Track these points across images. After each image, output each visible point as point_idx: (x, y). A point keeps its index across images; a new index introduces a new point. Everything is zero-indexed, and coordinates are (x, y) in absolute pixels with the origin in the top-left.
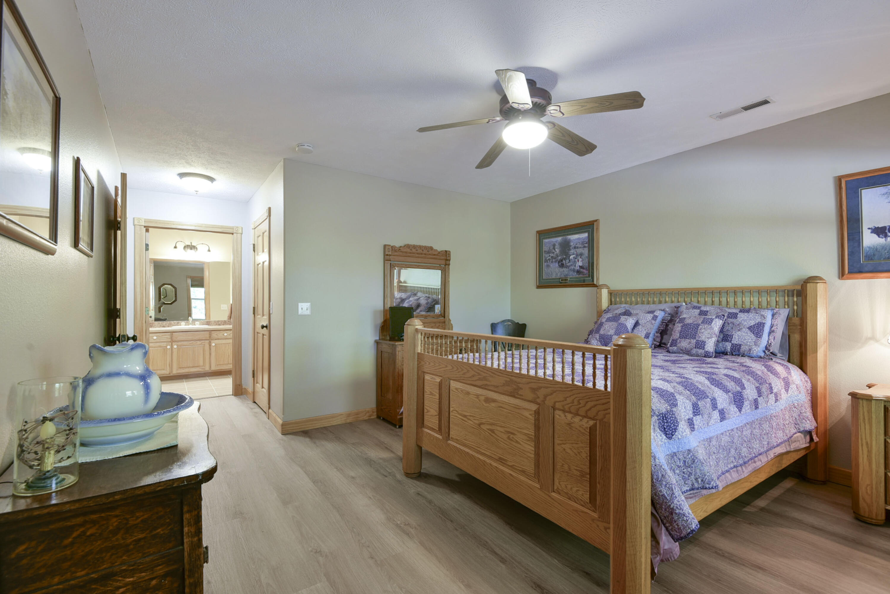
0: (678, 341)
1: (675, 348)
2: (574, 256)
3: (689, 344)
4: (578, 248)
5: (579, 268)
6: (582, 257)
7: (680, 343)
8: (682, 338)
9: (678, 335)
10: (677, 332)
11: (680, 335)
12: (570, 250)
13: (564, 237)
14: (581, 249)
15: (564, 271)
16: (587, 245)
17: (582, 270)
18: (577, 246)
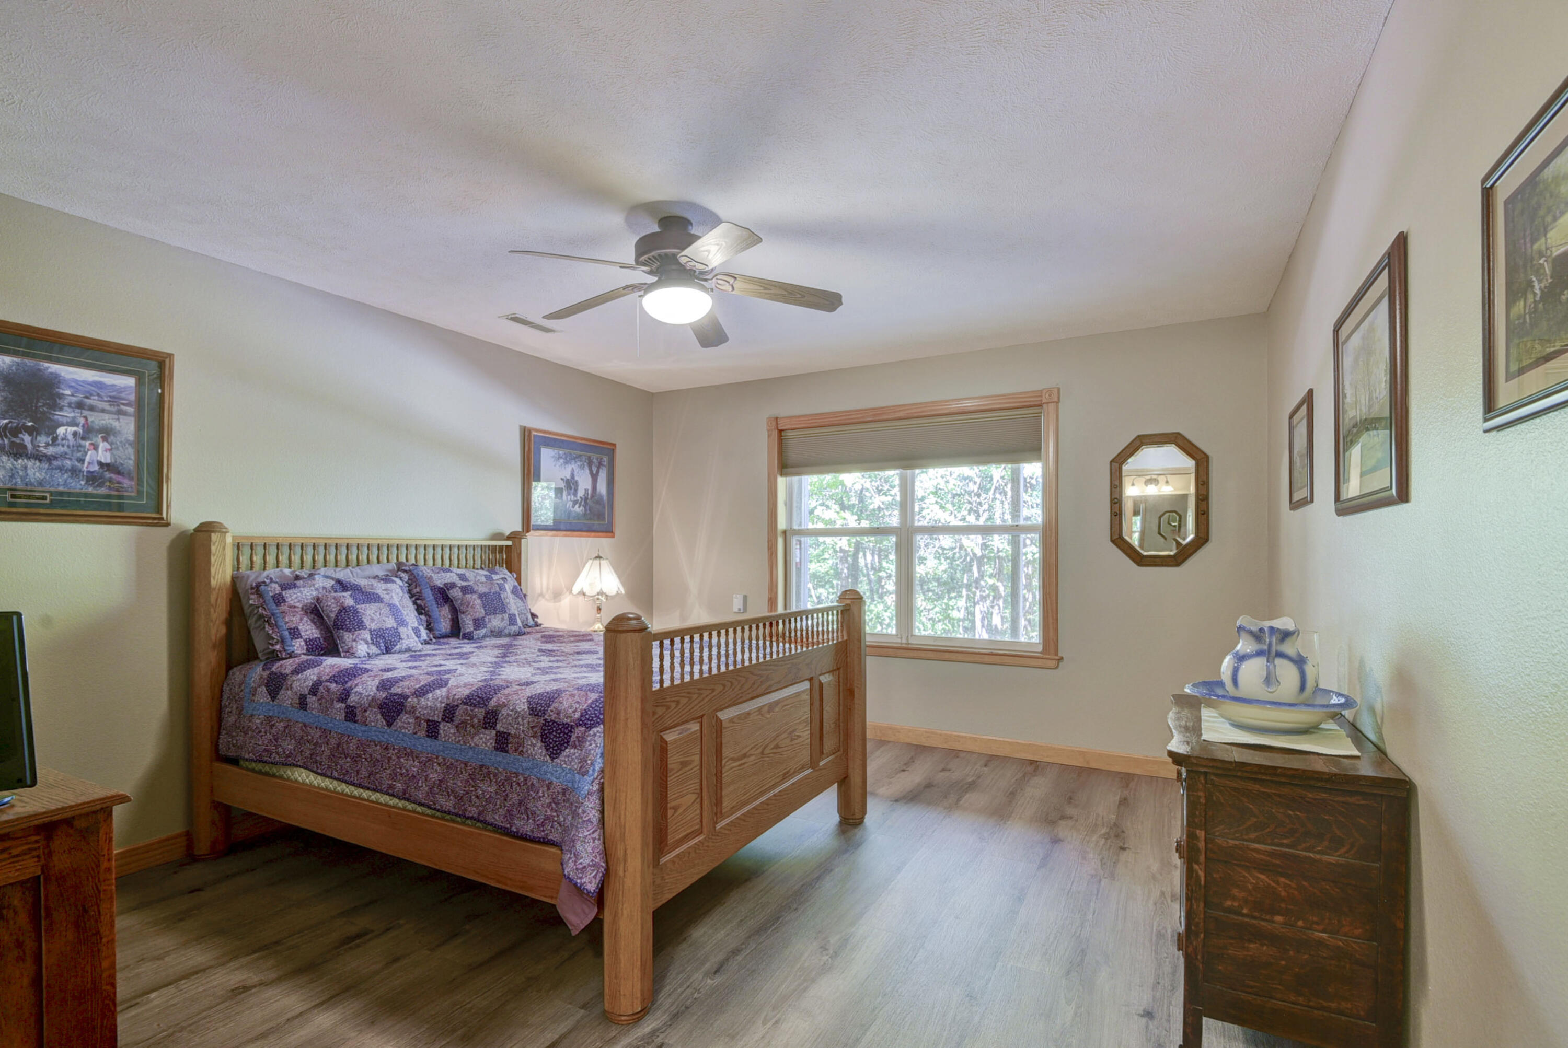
0: (487, 620)
1: (484, 631)
2: (75, 429)
3: (502, 621)
4: (92, 408)
5: (96, 468)
6: (111, 438)
7: (490, 621)
8: (490, 614)
9: (482, 610)
10: (478, 607)
11: (485, 610)
12: (55, 406)
13: (29, 362)
14: (106, 416)
15: (26, 468)
16: (131, 410)
17: (108, 475)
18: (88, 401)
